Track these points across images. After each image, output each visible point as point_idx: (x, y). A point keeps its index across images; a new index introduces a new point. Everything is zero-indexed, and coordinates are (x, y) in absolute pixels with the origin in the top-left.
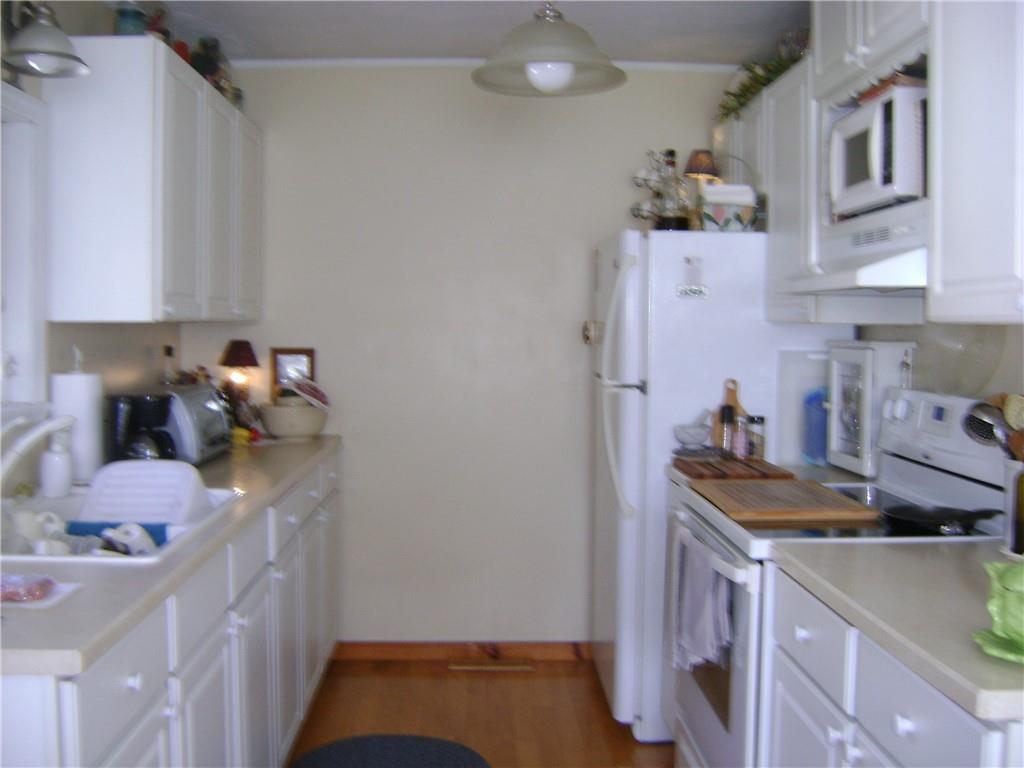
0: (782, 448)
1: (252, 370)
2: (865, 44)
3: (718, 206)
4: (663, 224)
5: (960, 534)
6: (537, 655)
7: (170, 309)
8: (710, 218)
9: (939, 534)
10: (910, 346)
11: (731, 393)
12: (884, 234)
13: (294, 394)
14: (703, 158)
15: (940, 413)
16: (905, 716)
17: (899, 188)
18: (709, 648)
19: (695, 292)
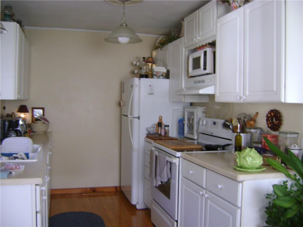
0: (173, 133)
1: (26, 113)
2: (199, 37)
3: (157, 72)
4: (142, 76)
5: (221, 150)
6: (106, 190)
7: (19, 96)
8: (155, 75)
9: (217, 150)
10: (205, 108)
11: (161, 119)
12: (203, 81)
13: (40, 120)
14: (150, 59)
15: (215, 123)
16: (220, 185)
17: (207, 71)
18: (166, 179)
19: (151, 94)
